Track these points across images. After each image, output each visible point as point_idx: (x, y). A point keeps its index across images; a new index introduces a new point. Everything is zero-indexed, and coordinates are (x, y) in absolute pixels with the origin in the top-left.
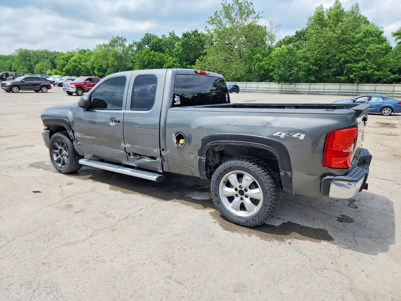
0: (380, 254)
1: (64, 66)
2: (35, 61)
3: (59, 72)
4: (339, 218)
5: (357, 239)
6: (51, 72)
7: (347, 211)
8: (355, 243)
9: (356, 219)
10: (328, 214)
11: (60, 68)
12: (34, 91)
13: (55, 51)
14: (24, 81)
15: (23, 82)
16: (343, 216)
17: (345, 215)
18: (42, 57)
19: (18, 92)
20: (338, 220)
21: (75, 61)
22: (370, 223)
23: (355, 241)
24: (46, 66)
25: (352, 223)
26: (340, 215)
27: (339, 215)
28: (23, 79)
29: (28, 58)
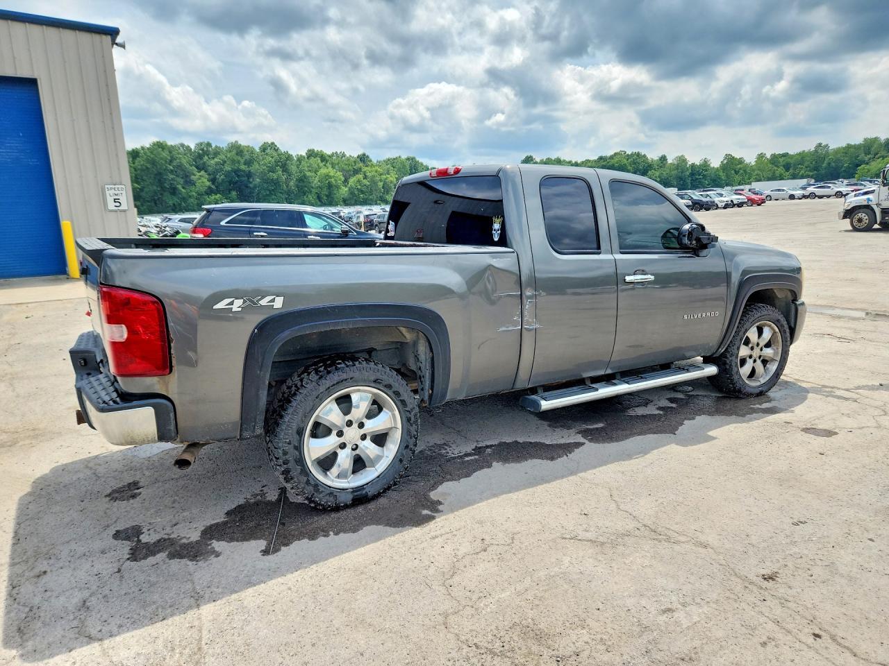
0: (47, 472)
4: (138, 489)
5: (89, 472)
7: (133, 511)
8: (90, 465)
9: (104, 503)
10: (165, 482)
16: (134, 496)
17: (132, 501)
20: (138, 482)
22: (71, 512)
23: (91, 469)
25: (108, 492)
26: (140, 494)
27: (143, 493)
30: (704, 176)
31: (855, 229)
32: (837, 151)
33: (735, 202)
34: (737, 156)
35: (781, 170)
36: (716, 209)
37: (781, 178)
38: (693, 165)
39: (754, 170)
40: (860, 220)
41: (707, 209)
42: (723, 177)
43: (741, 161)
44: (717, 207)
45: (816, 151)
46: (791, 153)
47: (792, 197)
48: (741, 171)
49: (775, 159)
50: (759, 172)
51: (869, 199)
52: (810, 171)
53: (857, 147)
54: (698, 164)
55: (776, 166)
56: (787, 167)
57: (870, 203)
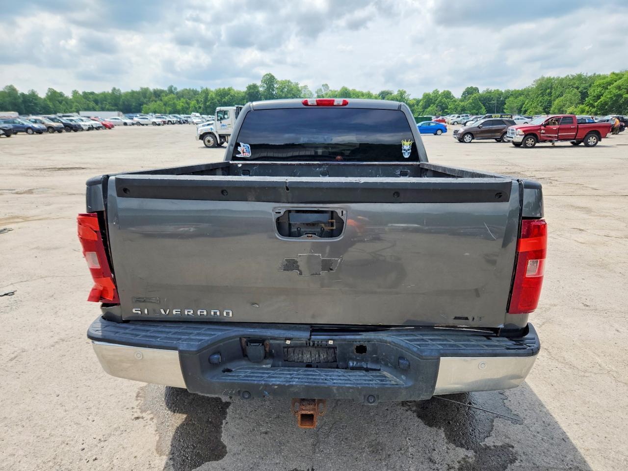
1: (599, 97)
2: (558, 93)
3: (587, 108)
6: (575, 110)
11: (591, 102)
12: (494, 140)
13: (595, 74)
14: (481, 126)
15: (479, 128)
18: (570, 87)
19: (470, 142)
21: (619, 88)
24: (571, 100)
28: (481, 124)
29: (548, 91)
30: (36, 104)
31: (207, 147)
32: (126, 94)
33: (94, 126)
34: (58, 90)
35: (92, 104)
36: (82, 131)
37: (94, 110)
38: (23, 95)
39: (73, 102)
40: (209, 141)
41: (76, 131)
42: (51, 106)
43: (61, 95)
44: (83, 130)
45: (113, 93)
46: (96, 92)
47: (125, 124)
48: (64, 102)
49: (86, 95)
50: (77, 104)
51: (211, 129)
52: (113, 106)
53: (138, 93)
54: (27, 94)
55: (88, 100)
56: (96, 102)
57: (213, 131)
